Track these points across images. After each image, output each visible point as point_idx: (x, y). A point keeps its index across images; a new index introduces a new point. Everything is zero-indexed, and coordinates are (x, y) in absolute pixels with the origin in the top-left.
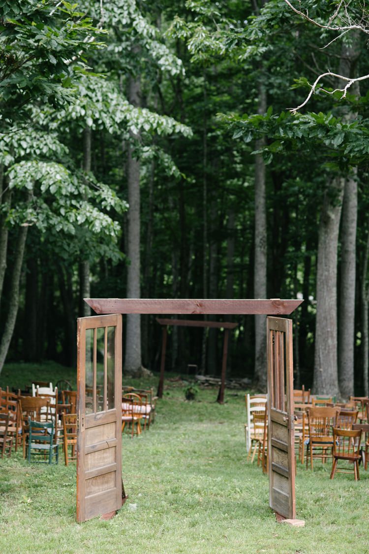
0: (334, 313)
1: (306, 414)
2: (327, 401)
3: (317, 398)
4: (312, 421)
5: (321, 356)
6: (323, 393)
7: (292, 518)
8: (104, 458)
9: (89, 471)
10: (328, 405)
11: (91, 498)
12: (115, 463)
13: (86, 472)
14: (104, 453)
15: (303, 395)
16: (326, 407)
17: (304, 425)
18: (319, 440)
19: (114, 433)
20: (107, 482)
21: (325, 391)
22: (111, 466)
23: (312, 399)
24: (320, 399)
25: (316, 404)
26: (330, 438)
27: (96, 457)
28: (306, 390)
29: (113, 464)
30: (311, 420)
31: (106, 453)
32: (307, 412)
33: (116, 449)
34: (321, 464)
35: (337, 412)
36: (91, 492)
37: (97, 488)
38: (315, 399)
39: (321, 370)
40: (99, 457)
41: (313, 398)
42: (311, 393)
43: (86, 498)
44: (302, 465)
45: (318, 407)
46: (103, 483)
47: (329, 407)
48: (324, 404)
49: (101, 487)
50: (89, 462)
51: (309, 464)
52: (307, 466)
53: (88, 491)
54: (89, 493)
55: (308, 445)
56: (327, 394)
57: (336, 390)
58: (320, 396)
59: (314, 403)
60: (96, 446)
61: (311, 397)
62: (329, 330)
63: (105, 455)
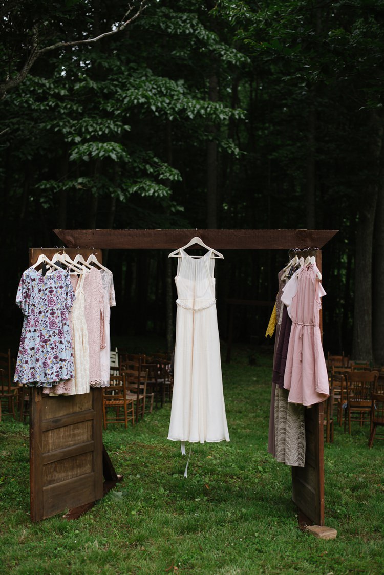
0: (370, 295)
1: (344, 378)
2: (364, 366)
3: (355, 362)
4: (351, 385)
5: (359, 329)
6: (360, 360)
7: (319, 524)
8: (74, 435)
9: (50, 454)
10: (365, 369)
11: (53, 489)
12: (93, 442)
13: (44, 455)
14: (74, 429)
15: (343, 361)
16: (363, 371)
17: (342, 388)
18: (357, 404)
19: (91, 403)
20: (80, 466)
21: (362, 358)
22: (86, 445)
23: (351, 364)
24: (358, 364)
25: (355, 369)
26: (368, 403)
27: (62, 435)
28: (346, 356)
29: (88, 443)
30: (349, 384)
31: (78, 428)
32: (345, 376)
33: (93, 423)
34: (359, 427)
35: (375, 377)
36: (54, 480)
37: (63, 474)
38: (354, 364)
39: (359, 341)
40: (67, 433)
41: (352, 362)
42: (350, 359)
43: (44, 488)
44: (340, 428)
45: (356, 371)
46: (73, 468)
47: (367, 371)
48: (361, 369)
49: (70, 473)
50: (50, 441)
51: (347, 427)
52: (345, 429)
53: (49, 479)
54: (50, 482)
55: (346, 409)
56: (364, 360)
57: (371, 357)
58: (358, 362)
59: (353, 368)
60: (61, 420)
61: (350, 362)
62: (365, 308)
63: (76, 431)
